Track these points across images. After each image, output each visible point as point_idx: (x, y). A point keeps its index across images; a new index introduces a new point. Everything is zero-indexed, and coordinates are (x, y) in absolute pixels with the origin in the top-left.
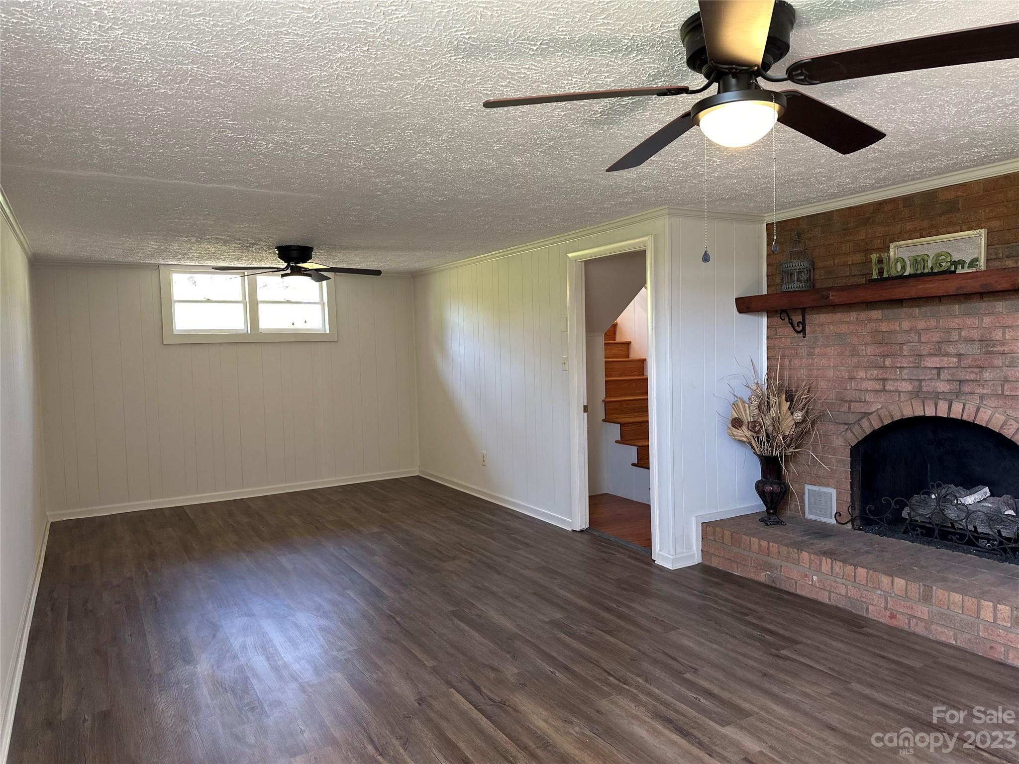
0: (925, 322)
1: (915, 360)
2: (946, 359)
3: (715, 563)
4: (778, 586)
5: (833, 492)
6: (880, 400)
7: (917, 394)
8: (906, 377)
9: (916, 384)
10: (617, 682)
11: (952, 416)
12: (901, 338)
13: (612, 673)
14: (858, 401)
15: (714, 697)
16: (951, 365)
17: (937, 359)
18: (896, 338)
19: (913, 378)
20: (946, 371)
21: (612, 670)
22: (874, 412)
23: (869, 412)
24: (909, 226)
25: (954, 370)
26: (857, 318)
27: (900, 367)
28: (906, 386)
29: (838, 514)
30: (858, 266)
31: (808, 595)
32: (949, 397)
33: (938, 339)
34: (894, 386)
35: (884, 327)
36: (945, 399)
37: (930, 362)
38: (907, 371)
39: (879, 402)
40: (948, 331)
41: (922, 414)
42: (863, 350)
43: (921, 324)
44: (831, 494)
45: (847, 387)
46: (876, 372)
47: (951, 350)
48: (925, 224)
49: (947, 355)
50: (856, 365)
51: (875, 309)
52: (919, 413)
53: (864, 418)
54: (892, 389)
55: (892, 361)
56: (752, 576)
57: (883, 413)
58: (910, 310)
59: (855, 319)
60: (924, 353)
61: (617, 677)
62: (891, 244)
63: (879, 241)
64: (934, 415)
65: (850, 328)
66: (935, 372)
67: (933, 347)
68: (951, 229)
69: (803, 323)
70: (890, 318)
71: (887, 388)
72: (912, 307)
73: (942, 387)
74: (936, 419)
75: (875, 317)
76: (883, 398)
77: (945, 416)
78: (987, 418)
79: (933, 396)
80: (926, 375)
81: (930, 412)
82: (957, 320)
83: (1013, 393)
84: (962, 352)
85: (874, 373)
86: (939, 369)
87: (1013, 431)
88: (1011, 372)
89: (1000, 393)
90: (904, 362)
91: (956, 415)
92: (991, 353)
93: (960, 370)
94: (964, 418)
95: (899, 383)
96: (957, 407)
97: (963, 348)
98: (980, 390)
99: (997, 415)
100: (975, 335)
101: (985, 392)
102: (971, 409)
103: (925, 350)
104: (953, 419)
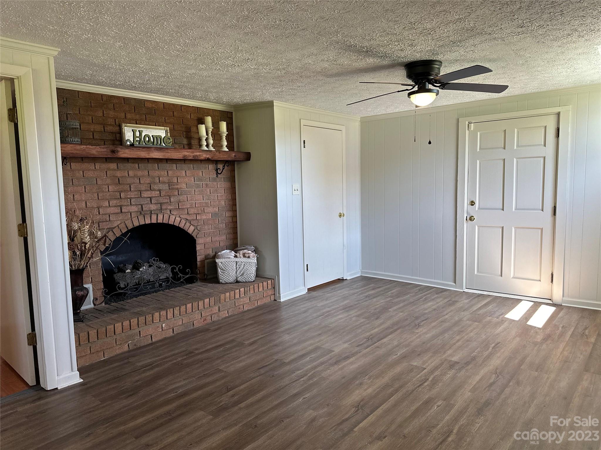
0: (142, 172)
1: (138, 193)
2: (154, 192)
5: (90, 286)
6: (120, 219)
7: (140, 212)
8: (134, 203)
9: (140, 206)
11: (158, 222)
12: (129, 181)
14: (104, 222)
16: (156, 195)
17: (149, 192)
18: (127, 180)
19: (138, 203)
20: (154, 199)
22: (116, 227)
23: (113, 227)
24: (129, 116)
25: (158, 198)
26: (100, 167)
27: (130, 198)
28: (134, 209)
29: (95, 299)
30: (98, 133)
33: (149, 182)
34: (127, 209)
35: (118, 174)
36: (155, 213)
37: (146, 194)
38: (134, 200)
39: (119, 220)
40: (153, 178)
41: (144, 223)
42: (106, 188)
43: (140, 173)
45: (96, 213)
46: (115, 202)
47: (156, 187)
48: (137, 117)
49: (154, 190)
50: (102, 198)
51: (112, 163)
52: (142, 223)
53: (109, 231)
54: (126, 211)
55: (125, 194)
57: (121, 226)
58: (133, 165)
59: (99, 168)
60: (143, 189)
63: (112, 120)
64: (150, 222)
65: (95, 173)
66: (149, 199)
67: (147, 186)
68: (151, 123)
70: (122, 168)
71: (123, 211)
73: (153, 207)
74: (151, 225)
75: (112, 168)
76: (121, 217)
77: (155, 222)
78: (173, 220)
79: (149, 213)
80: (144, 202)
81: (148, 222)
82: (157, 172)
83: (182, 207)
84: (161, 188)
85: (113, 202)
86: (151, 198)
87: (183, 225)
88: (181, 198)
89: (178, 207)
90: (132, 195)
91: (160, 221)
92: (173, 189)
93: (160, 198)
94: (164, 222)
95: (129, 207)
96: (160, 217)
97: (161, 186)
98: (169, 207)
99: (177, 218)
100: (166, 179)
101: (172, 208)
102: (166, 216)
103: (143, 188)
104: (159, 223)
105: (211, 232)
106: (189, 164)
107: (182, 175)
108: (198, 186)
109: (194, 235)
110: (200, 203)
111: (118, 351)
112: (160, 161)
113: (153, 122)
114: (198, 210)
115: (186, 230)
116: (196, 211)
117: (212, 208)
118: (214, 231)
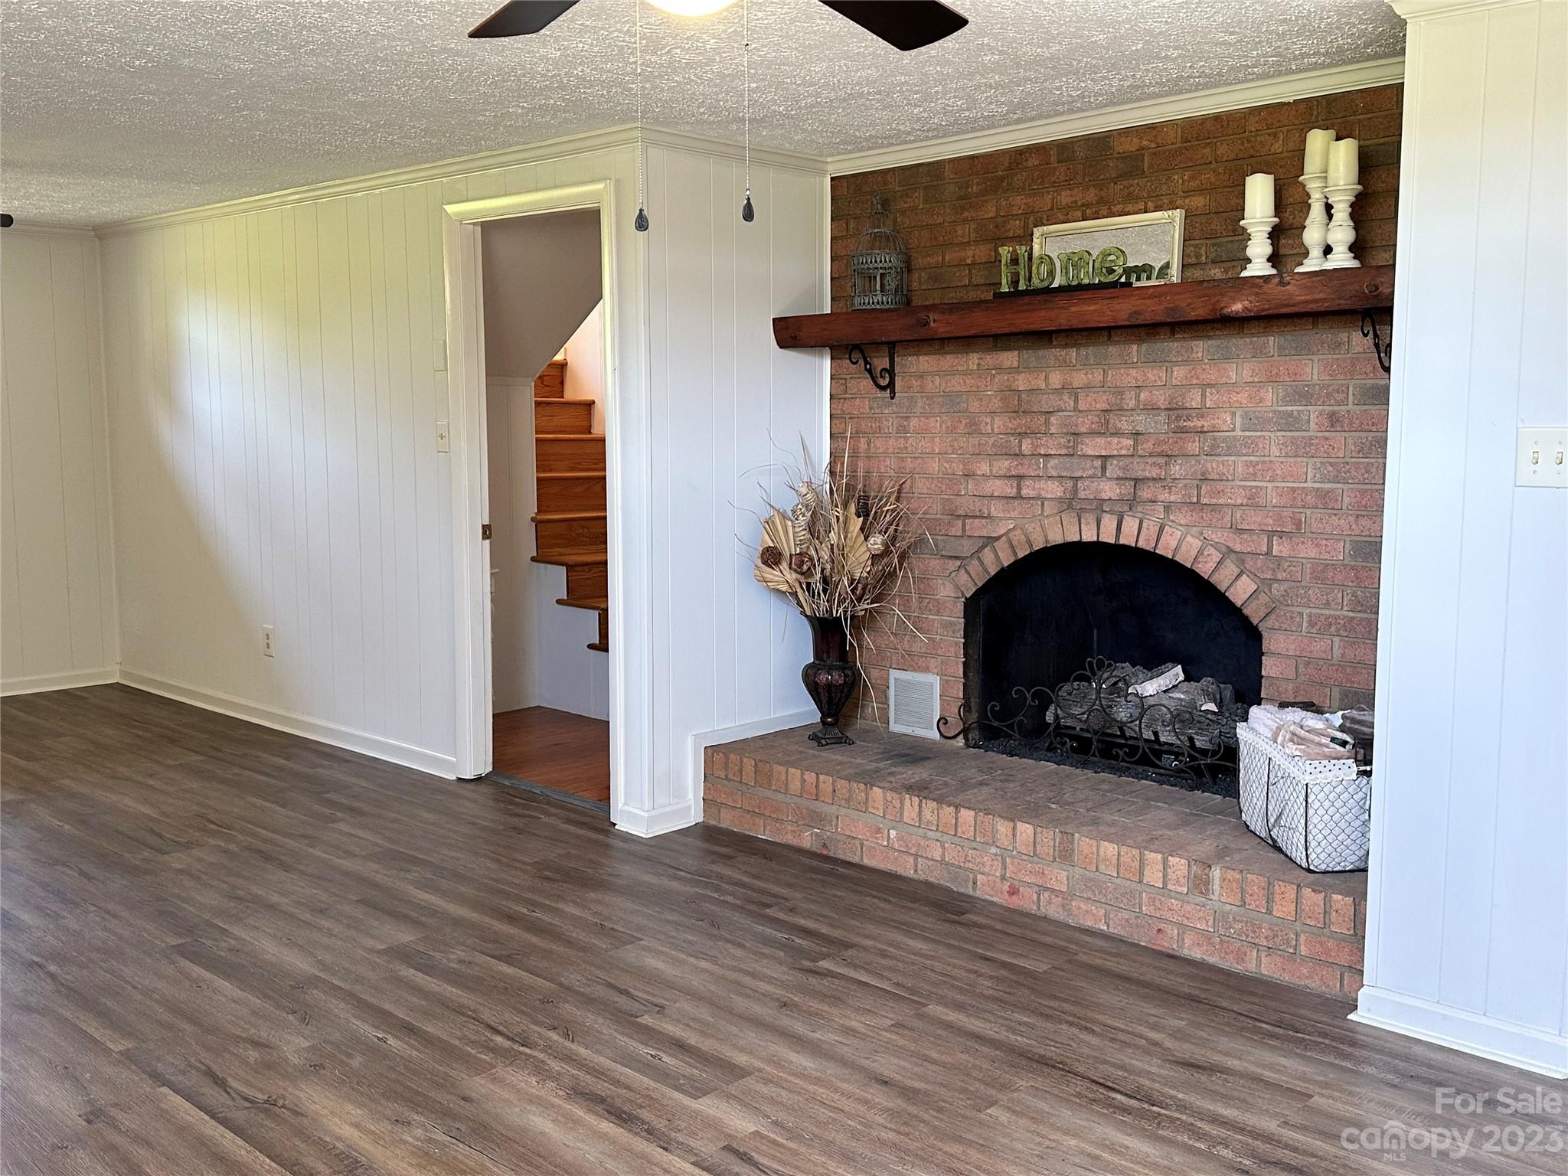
0: (1086, 374)
1: (1069, 441)
2: (1115, 440)
3: (727, 821)
4: (831, 854)
5: (936, 681)
6: (1013, 514)
7: (1070, 503)
8: (1054, 474)
9: (1069, 484)
10: (507, 1044)
11: (1122, 541)
12: (1046, 402)
13: (501, 1028)
14: (976, 517)
15: (688, 1051)
16: (1123, 452)
17: (1101, 441)
18: (1040, 402)
19: (1064, 474)
20: (1115, 462)
21: (501, 1024)
22: (1002, 535)
23: (995, 535)
24: (1065, 198)
25: (1128, 460)
26: (979, 364)
27: (1045, 455)
28: (1054, 489)
29: (943, 721)
30: (982, 266)
31: (882, 866)
32: (1117, 508)
33: (1106, 406)
34: (1034, 489)
35: (1022, 382)
36: (1111, 512)
37: (1093, 447)
38: (1056, 461)
39: (1010, 518)
40: (1119, 392)
41: (1076, 538)
42: (987, 424)
43: (1079, 379)
44: (932, 685)
45: (960, 490)
46: (1007, 463)
47: (1124, 425)
48: (1091, 195)
49: (1117, 433)
50: (978, 452)
51: (1009, 349)
52: (1073, 536)
53: (986, 546)
54: (1032, 493)
55: (1033, 444)
56: (790, 839)
57: (1017, 537)
58: (1063, 353)
59: (975, 367)
60: (1083, 430)
61: (511, 1035)
62: (1035, 230)
63: (1018, 222)
64: (1095, 539)
65: (968, 382)
66: (1098, 463)
67: (1096, 419)
68: (1130, 208)
69: (891, 371)
70: (1031, 366)
71: (1024, 492)
72: (1066, 346)
73: (1110, 490)
74: (1098, 546)
75: (1007, 364)
76: (1017, 510)
77: (1112, 541)
78: (1174, 544)
79: (1094, 507)
80: (1084, 470)
81: (1089, 536)
82: (1133, 372)
83: (1214, 501)
84: (1141, 429)
85: (1004, 465)
86: (1105, 458)
87: (1211, 565)
88: (1212, 465)
89: (1195, 500)
90: (1051, 446)
91: (1128, 539)
92: (1184, 431)
93: (1136, 460)
94: (1141, 545)
95: (1042, 484)
96: (1130, 526)
97: (1141, 422)
98: (1165, 496)
99: (1189, 538)
100: (1161, 398)
101: (1173, 498)
102: (1150, 528)
103: (1084, 424)
104: (1124, 546)
105: (1336, 618)
106: (1259, 334)
107: (1224, 380)
108: (1289, 422)
109: (1254, 614)
110: (1294, 490)
111: (788, 837)
112: (1148, 334)
113: (1138, 198)
114: (1279, 519)
115: (1222, 588)
116: (1270, 523)
117: (1352, 519)
118: (1353, 618)
